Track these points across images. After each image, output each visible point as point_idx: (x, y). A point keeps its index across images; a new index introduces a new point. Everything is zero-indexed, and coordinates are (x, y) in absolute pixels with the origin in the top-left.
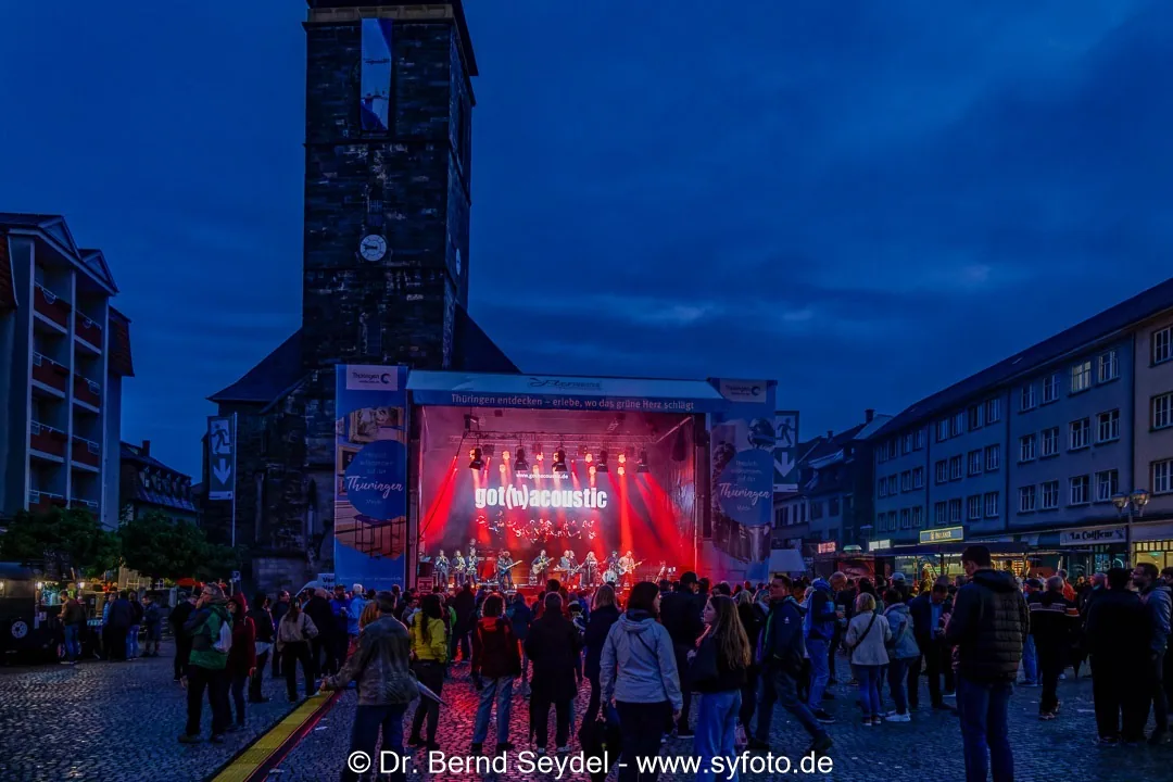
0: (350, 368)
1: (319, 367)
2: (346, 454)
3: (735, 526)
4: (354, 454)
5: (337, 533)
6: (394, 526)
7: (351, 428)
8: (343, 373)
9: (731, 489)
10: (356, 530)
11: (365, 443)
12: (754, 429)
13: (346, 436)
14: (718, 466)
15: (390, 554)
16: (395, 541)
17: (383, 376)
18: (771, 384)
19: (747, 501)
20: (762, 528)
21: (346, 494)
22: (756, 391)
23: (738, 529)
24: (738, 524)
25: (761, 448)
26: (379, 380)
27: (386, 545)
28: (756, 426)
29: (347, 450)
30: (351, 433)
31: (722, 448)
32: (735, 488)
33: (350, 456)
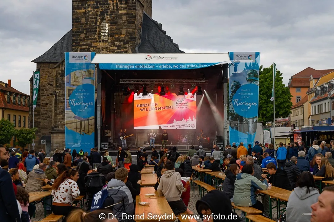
0: (71, 54)
1: (80, 46)
2: (69, 90)
3: (241, 118)
4: (73, 90)
5: (66, 124)
6: (90, 121)
7: (71, 79)
8: (68, 56)
9: (239, 102)
10: (74, 123)
11: (77, 85)
12: (249, 75)
13: (69, 82)
14: (233, 92)
15: (88, 133)
16: (90, 127)
17: (85, 57)
18: (257, 54)
19: (247, 107)
20: (253, 119)
21: (70, 107)
22: (250, 57)
23: (242, 119)
24: (242, 117)
25: (252, 83)
26: (83, 58)
27: (87, 129)
28: (250, 74)
29: (70, 88)
30: (72, 81)
31: (235, 84)
32: (241, 102)
33: (71, 91)
